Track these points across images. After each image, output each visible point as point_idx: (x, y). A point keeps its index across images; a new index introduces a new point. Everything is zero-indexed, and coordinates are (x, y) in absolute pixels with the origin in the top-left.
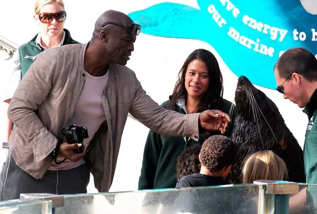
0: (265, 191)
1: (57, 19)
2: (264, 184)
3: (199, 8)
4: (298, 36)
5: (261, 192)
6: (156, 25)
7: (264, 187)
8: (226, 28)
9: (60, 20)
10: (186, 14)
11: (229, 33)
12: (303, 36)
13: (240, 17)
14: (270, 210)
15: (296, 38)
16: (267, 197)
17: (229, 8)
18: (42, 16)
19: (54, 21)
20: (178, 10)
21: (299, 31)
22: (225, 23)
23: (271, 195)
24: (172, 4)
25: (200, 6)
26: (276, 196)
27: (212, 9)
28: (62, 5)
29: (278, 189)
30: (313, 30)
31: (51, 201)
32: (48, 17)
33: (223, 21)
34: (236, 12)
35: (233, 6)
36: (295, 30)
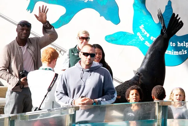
0: (158, 104)
1: (86, 40)
2: (158, 101)
3: (134, 34)
4: (172, 44)
5: (157, 105)
6: (117, 40)
7: (158, 103)
8: (144, 41)
9: (87, 40)
10: (128, 36)
11: (145, 44)
12: (174, 45)
13: (150, 37)
14: (160, 112)
15: (171, 45)
16: (159, 106)
17: (145, 34)
18: (80, 37)
19: (85, 41)
20: (125, 34)
21: (173, 43)
22: (144, 39)
23: (161, 106)
24: (123, 32)
25: (134, 33)
26: (163, 106)
27: (138, 34)
28: (89, 35)
29: (163, 104)
30: (178, 42)
31: (74, 108)
32: (82, 38)
33: (143, 39)
34: (148, 35)
35: (147, 33)
36: (171, 42)
